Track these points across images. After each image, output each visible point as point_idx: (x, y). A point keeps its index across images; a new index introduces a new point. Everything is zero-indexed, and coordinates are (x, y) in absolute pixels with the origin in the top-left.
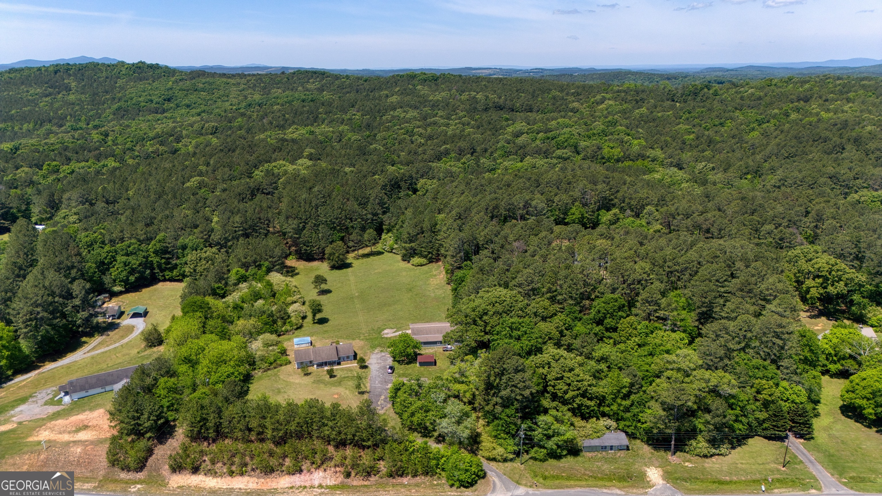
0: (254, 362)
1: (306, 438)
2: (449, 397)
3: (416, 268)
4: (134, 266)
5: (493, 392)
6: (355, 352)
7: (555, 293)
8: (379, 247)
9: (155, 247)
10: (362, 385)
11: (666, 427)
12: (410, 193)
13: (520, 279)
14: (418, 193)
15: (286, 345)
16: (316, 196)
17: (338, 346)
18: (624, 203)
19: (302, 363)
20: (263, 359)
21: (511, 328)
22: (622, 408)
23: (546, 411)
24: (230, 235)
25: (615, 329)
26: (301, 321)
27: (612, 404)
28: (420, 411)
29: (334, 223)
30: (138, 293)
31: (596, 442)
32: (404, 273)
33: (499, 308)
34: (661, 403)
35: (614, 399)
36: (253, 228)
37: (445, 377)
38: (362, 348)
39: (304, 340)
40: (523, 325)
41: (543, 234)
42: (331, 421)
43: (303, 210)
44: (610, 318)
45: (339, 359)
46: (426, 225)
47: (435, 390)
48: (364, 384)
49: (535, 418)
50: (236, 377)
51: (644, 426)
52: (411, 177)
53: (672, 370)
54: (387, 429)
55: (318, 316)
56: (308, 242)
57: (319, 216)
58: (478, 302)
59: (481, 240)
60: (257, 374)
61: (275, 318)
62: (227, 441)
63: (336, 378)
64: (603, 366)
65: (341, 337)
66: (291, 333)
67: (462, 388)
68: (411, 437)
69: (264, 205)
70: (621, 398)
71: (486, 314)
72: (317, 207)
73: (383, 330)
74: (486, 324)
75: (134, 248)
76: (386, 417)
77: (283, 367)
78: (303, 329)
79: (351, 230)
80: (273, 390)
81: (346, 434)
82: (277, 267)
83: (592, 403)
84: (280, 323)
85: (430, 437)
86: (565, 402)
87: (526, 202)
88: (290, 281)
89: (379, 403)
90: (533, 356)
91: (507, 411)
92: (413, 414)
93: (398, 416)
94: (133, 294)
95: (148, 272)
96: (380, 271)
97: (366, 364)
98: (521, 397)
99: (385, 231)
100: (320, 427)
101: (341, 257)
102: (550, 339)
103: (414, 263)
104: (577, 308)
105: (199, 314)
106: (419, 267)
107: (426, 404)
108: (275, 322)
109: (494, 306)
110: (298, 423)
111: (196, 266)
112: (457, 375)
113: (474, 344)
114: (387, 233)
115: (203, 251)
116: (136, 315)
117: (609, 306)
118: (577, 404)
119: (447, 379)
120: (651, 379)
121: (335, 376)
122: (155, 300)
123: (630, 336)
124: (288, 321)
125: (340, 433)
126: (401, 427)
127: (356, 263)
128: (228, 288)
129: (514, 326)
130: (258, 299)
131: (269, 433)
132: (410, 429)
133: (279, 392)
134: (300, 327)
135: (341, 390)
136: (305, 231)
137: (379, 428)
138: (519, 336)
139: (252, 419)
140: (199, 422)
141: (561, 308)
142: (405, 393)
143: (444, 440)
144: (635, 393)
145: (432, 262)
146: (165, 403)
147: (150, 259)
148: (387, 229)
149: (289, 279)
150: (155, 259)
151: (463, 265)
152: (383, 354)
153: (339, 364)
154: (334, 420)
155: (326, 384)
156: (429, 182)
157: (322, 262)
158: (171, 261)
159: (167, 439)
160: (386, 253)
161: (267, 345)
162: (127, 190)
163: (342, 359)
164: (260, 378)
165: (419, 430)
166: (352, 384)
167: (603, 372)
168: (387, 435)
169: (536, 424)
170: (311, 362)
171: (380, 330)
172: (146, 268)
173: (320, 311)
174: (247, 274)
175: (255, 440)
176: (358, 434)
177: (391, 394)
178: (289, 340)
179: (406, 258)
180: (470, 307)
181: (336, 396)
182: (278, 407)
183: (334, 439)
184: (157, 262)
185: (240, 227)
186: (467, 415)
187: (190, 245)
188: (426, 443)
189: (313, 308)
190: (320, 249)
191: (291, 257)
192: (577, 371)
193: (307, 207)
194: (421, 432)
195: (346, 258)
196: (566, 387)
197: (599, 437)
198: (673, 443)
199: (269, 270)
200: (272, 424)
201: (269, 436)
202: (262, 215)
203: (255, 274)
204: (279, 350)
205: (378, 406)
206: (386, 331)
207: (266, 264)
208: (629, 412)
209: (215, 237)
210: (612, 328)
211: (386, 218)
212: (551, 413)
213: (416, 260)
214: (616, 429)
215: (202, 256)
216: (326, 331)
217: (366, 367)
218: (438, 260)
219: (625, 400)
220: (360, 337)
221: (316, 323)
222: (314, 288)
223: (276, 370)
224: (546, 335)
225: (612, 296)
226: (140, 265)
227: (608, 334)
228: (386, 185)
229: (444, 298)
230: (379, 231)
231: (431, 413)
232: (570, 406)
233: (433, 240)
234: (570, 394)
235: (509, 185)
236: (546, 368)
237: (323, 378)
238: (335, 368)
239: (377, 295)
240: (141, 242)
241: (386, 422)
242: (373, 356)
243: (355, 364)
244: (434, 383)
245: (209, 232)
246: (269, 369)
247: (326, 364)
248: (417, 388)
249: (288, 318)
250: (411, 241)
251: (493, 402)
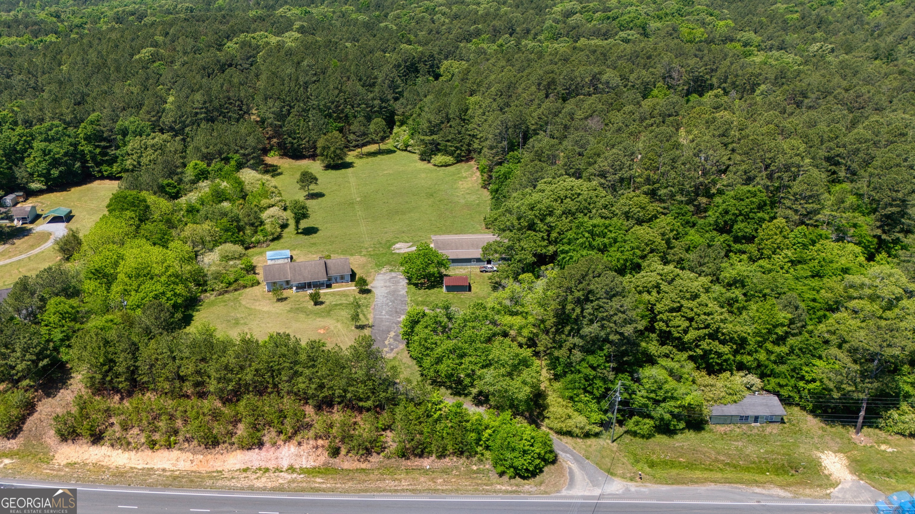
0: (206, 281)
1: (270, 393)
2: (494, 335)
3: (438, 169)
4: (57, 156)
5: (568, 328)
6: (352, 271)
7: (656, 186)
8: (389, 144)
9: (85, 131)
10: (361, 316)
11: (857, 390)
12: (431, 78)
13: (603, 164)
14: (441, 79)
15: (255, 260)
16: (306, 73)
17: (328, 262)
18: (725, 82)
19: (275, 283)
20: (218, 276)
21: (591, 232)
22: (773, 358)
23: (651, 361)
24: (187, 118)
25: (750, 239)
26: (279, 230)
27: (756, 351)
28: (451, 356)
29: (330, 108)
30: (65, 193)
31: (731, 410)
32: (423, 175)
33: (570, 204)
34: (849, 351)
35: (760, 345)
36: (219, 109)
37: (489, 305)
38: (363, 266)
39: (281, 254)
40: (610, 228)
41: (628, 108)
42: (308, 368)
43: (287, 89)
44: (742, 221)
45: (329, 279)
46: (453, 110)
47: (473, 324)
48: (364, 315)
49: (637, 372)
50: (168, 299)
51: (811, 386)
52: (432, 56)
53: (860, 298)
54: (398, 381)
55: (304, 224)
56: (295, 133)
57: (308, 98)
58: (536, 196)
59: (532, 123)
60: (209, 298)
61: (242, 223)
62: (148, 394)
63: (323, 306)
64: (737, 293)
65: (334, 252)
66: (265, 245)
67: (518, 321)
68: (435, 396)
69: (235, 80)
70: (773, 342)
71: (551, 214)
72: (306, 85)
73: (394, 244)
74: (551, 229)
75: (57, 133)
76: (397, 364)
77: (247, 290)
78: (282, 240)
79: (351, 120)
80: (229, 321)
81: (331, 388)
82: (252, 162)
83: (725, 349)
84: (248, 231)
85: (466, 395)
86: (682, 346)
87: (594, 77)
88: (268, 180)
89: (387, 342)
90: (629, 276)
91: (591, 359)
92: (439, 361)
93: (415, 362)
94: (58, 194)
95: (78, 164)
96: (391, 172)
97: (368, 287)
98: (618, 337)
99: (398, 123)
100: (292, 378)
101: (338, 152)
102: (652, 251)
103: (437, 163)
104: (691, 208)
105: (129, 214)
106: (443, 168)
107: (460, 344)
108: (240, 229)
109: (562, 202)
110: (256, 370)
111: (140, 157)
112: (507, 303)
113: (531, 259)
114: (400, 126)
115: (150, 137)
116: (56, 220)
117: (743, 203)
118: (702, 349)
119: (493, 308)
120: (821, 313)
121: (322, 303)
122: (86, 202)
123: (778, 247)
124: (260, 228)
125: (321, 386)
126: (420, 379)
127: (358, 163)
128: (182, 186)
129: (597, 230)
130: (222, 201)
131: (212, 386)
132: (434, 382)
133: (237, 323)
134: (279, 237)
135: (330, 322)
136: (289, 118)
137: (385, 380)
138: (605, 246)
139: (185, 362)
140: (103, 365)
141: (664, 208)
142: (426, 327)
143: (487, 401)
144: (794, 335)
145: (461, 161)
146: (58, 335)
147: (80, 148)
148: (399, 121)
149: (267, 177)
150: (86, 148)
151: (508, 157)
152: (393, 274)
153: (329, 286)
154: (313, 366)
155: (308, 313)
156: (456, 64)
157: (314, 160)
158: (109, 151)
159: (58, 389)
160: (398, 152)
161: (226, 258)
162: (60, 65)
163: (334, 280)
164: (212, 304)
165: (448, 384)
166: (346, 314)
167: (737, 301)
168: (398, 391)
169: (637, 380)
170: (288, 282)
171: (389, 244)
172: (75, 160)
173: (305, 216)
174: (210, 169)
175: (192, 393)
176: (351, 389)
177: (405, 329)
178: (261, 253)
179: (425, 157)
180: (526, 202)
181: (322, 331)
182: (226, 346)
183: (314, 396)
184: (90, 152)
185: (202, 108)
186: (525, 363)
187: (132, 128)
188: (459, 406)
189: (295, 211)
190: (311, 142)
191: (272, 153)
192: (704, 298)
193: (293, 84)
194: (451, 388)
195: (346, 154)
196: (687, 324)
197: (735, 402)
198: (862, 413)
199: (240, 166)
200: (217, 371)
201: (212, 389)
202: (231, 94)
203: (220, 169)
204: (243, 266)
205: (385, 346)
206: (398, 246)
207: (237, 157)
208: (783, 363)
209: (167, 120)
210: (744, 237)
211: (398, 107)
212: (664, 363)
213: (439, 158)
214: (762, 389)
215: (148, 143)
216: (314, 244)
217: (368, 291)
218: (468, 160)
219: (779, 345)
220: (361, 252)
221: (301, 233)
222: (300, 189)
223: (236, 293)
224: (646, 244)
225: (746, 188)
226: (66, 154)
227: (738, 246)
228: (399, 66)
229: (478, 205)
230: (391, 123)
231: (466, 360)
232: (691, 353)
233: (463, 130)
234: (692, 335)
235: (566, 60)
236: (654, 293)
237: (305, 305)
238: (322, 291)
239: (386, 201)
240: (68, 124)
241: (396, 371)
242: (380, 277)
243: (352, 288)
244: (473, 314)
245: (158, 112)
246: (226, 292)
247: (310, 285)
248: (446, 320)
249: (260, 225)
250: (432, 133)
251: (568, 344)
